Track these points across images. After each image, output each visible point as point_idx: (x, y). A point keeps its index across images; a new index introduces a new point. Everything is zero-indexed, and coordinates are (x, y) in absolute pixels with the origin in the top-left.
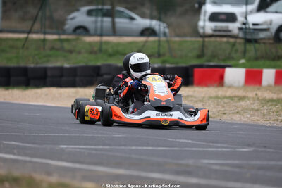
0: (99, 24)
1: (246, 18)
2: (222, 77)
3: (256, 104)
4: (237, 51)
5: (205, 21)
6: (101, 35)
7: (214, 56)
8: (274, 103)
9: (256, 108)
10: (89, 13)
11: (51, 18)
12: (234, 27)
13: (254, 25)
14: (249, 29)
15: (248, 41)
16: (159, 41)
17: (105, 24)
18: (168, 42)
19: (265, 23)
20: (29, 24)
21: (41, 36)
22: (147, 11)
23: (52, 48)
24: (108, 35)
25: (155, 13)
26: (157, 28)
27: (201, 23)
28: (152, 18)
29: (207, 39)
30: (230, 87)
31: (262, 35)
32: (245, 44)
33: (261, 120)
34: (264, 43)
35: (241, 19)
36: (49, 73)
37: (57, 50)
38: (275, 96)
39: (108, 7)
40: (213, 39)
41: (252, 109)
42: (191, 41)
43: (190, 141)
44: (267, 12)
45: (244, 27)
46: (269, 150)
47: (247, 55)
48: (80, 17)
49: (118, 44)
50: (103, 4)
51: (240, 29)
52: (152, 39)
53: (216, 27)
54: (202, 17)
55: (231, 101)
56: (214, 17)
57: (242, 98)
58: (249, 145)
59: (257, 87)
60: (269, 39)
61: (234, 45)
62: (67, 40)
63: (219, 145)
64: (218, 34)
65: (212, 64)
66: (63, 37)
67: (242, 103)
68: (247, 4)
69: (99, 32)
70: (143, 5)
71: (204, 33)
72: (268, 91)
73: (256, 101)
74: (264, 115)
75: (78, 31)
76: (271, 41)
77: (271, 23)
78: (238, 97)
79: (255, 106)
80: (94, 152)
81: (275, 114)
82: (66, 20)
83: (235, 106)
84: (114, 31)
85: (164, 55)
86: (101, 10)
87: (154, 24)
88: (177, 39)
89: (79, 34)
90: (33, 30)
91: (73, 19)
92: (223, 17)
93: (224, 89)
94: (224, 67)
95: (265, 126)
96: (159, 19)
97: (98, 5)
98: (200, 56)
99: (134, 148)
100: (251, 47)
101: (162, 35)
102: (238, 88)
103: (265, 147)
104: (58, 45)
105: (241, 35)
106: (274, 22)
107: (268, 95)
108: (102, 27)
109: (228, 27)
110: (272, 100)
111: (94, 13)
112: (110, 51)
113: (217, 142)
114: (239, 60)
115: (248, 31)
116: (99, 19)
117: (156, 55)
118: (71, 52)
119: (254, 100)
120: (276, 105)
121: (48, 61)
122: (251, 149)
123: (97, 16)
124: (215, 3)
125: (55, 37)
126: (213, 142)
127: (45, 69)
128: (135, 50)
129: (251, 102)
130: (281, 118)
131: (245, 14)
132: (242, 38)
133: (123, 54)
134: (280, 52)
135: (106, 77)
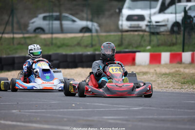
0: (51, 26)
1: (150, 18)
2: (134, 59)
3: (154, 77)
4: (145, 41)
5: (123, 21)
6: (52, 33)
8: (166, 76)
9: (154, 80)
10: (45, 18)
11: (18, 23)
12: (143, 24)
13: (156, 22)
14: (153, 25)
15: (153, 33)
16: (92, 36)
17: (54, 26)
18: (98, 36)
19: (164, 21)
20: (3, 27)
21: (11, 36)
22: (85, 16)
23: (19, 44)
24: (57, 33)
25: (90, 17)
27: (120, 23)
28: (87, 20)
30: (139, 66)
31: (162, 29)
32: (150, 36)
34: (164, 35)
35: (147, 18)
36: (16, 61)
37: (22, 44)
38: (167, 71)
39: (58, 14)
40: (129, 33)
42: (114, 35)
44: (165, 13)
45: (149, 24)
47: (152, 43)
48: (38, 21)
49: (64, 39)
51: (147, 26)
52: (87, 34)
53: (130, 27)
54: (121, 18)
55: (138, 76)
56: (130, 18)
57: (145, 73)
58: (140, 106)
59: (158, 65)
60: (167, 32)
61: (143, 36)
62: (29, 38)
65: (127, 50)
66: (26, 35)
67: (145, 77)
68: (150, 8)
69: (51, 31)
70: (82, 11)
71: (122, 29)
72: (165, 68)
73: (155, 75)
74: (159, 84)
75: (37, 31)
76: (168, 33)
77: (168, 21)
78: (143, 72)
80: (34, 114)
81: (167, 83)
82: (29, 23)
83: (140, 79)
84: (62, 30)
85: (95, 45)
86: (52, 16)
87: (89, 24)
88: (104, 34)
89: (38, 33)
90: (5, 32)
91: (33, 23)
92: (136, 18)
93: (135, 67)
94: (135, 52)
96: (92, 21)
97: (49, 12)
98: (119, 45)
99: (62, 110)
100: (154, 38)
101: (94, 30)
102: (144, 66)
103: (150, 106)
104: (23, 41)
105: (147, 29)
106: (170, 20)
107: (164, 70)
108: (52, 28)
109: (139, 25)
110: (165, 74)
111: (48, 18)
112: (59, 44)
113: (119, 104)
114: (146, 47)
115: (152, 26)
116: (51, 22)
117: (90, 46)
119: (153, 74)
120: (167, 77)
121: (16, 52)
123: (49, 20)
124: (130, 8)
125: (21, 36)
127: (13, 58)
128: (75, 43)
129: (151, 75)
130: (170, 86)
131: (150, 16)
132: (148, 32)
133: (68, 46)
134: (174, 40)
135: (55, 62)
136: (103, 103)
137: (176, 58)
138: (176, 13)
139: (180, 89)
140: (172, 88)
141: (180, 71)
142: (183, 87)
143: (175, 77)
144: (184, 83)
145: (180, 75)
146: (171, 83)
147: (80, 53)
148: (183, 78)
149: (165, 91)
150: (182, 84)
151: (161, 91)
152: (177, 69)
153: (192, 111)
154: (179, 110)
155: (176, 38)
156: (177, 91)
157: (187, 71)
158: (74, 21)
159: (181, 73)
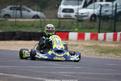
0: (15, 14)
2: (67, 36)
3: (82, 48)
4: (74, 25)
5: (60, 12)
6: (16, 18)
7: (64, 27)
9: (82, 50)
10: (11, 9)
12: (73, 15)
13: (82, 14)
14: (79, 16)
15: (79, 21)
16: (41, 21)
17: (17, 14)
18: (45, 21)
19: (86, 13)
22: (36, 8)
24: (19, 18)
25: (39, 9)
26: (40, 15)
27: (59, 13)
28: (38, 11)
29: (61, 20)
30: (71, 40)
31: (85, 18)
32: (77, 22)
33: (84, 55)
35: (76, 11)
38: (90, 45)
39: (19, 6)
40: (64, 20)
41: (81, 50)
42: (54, 21)
43: (54, 64)
44: (87, 8)
45: (77, 15)
46: (87, 68)
47: (79, 27)
48: (7, 10)
49: (23, 22)
50: (17, 5)
51: (76, 16)
52: (38, 20)
53: (65, 15)
54: (59, 10)
55: (72, 47)
56: (64, 11)
57: (76, 45)
58: (79, 66)
59: (83, 40)
61: (73, 22)
62: (1, 20)
63: (66, 65)
64: (66, 18)
65: (63, 30)
67: (76, 48)
68: (78, 5)
69: (15, 17)
70: (34, 5)
71: (60, 17)
72: (87, 42)
76: (89, 21)
77: (88, 13)
78: (74, 45)
79: (82, 49)
80: (13, 68)
82: (1, 11)
83: (73, 49)
84: (21, 17)
85: (43, 27)
86: (16, 7)
87: (39, 13)
88: (48, 20)
89: (6, 18)
91: (3, 11)
92: (68, 10)
93: (69, 41)
94: (68, 32)
95: (86, 57)
96: (41, 11)
97: (14, 5)
98: (58, 27)
100: (80, 23)
101: (42, 18)
102: (74, 41)
103: (86, 66)
105: (76, 18)
106: (90, 13)
107: (87, 44)
108: (16, 15)
109: (70, 15)
110: (89, 46)
111: (13, 9)
112: (20, 25)
113: (65, 64)
114: (75, 29)
116: (15, 11)
117: (40, 27)
118: (3, 25)
119: (81, 46)
120: (91, 48)
122: (80, 67)
123: (14, 10)
124: (64, 4)
126: (64, 64)
128: (31, 25)
129: (80, 47)
130: (93, 54)
131: (78, 10)
132: (76, 20)
133: (26, 26)
134: (93, 26)
135: (18, 36)
136: (54, 63)
137: (94, 37)
138: (94, 9)
139: (100, 56)
140: (94, 55)
141: (98, 45)
142: (102, 55)
143: (95, 48)
144: (102, 53)
145: (98, 47)
146: (94, 52)
147: (34, 31)
148: (101, 50)
149: (90, 57)
150: (100, 53)
151: (88, 57)
152: (96, 44)
153: (113, 70)
154: (105, 70)
155: (94, 24)
156: (98, 57)
157: (102, 45)
158: (29, 11)
159: (99, 46)
